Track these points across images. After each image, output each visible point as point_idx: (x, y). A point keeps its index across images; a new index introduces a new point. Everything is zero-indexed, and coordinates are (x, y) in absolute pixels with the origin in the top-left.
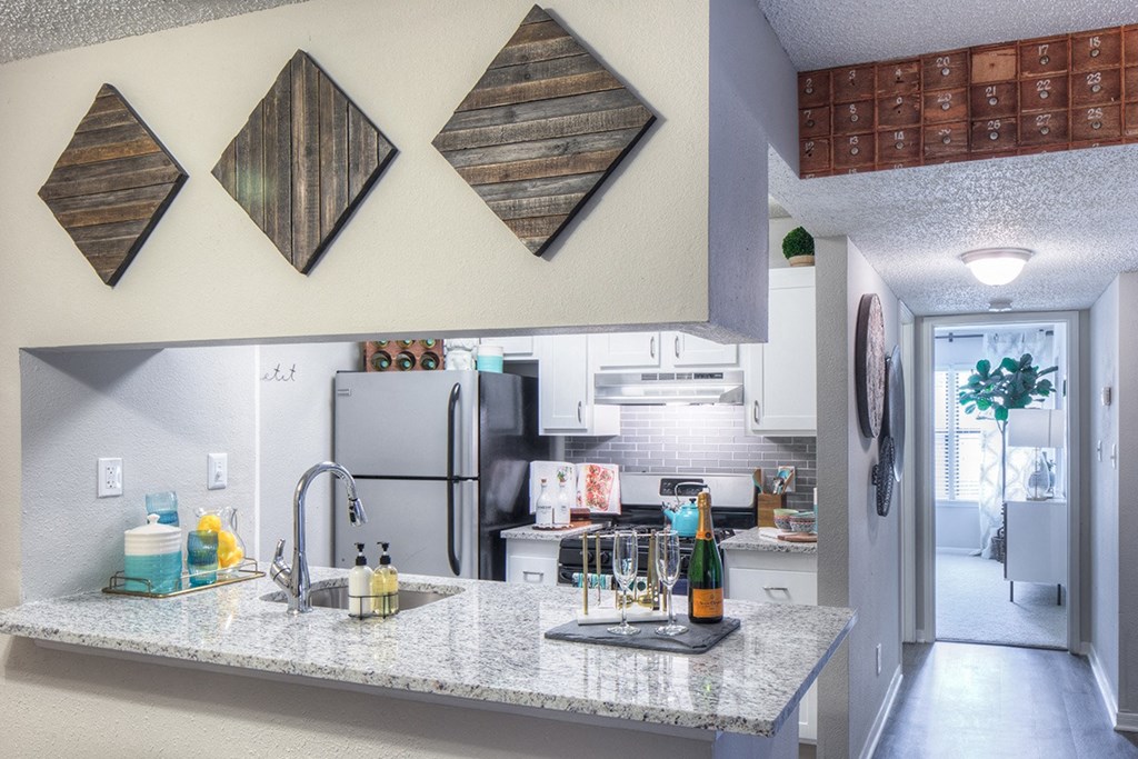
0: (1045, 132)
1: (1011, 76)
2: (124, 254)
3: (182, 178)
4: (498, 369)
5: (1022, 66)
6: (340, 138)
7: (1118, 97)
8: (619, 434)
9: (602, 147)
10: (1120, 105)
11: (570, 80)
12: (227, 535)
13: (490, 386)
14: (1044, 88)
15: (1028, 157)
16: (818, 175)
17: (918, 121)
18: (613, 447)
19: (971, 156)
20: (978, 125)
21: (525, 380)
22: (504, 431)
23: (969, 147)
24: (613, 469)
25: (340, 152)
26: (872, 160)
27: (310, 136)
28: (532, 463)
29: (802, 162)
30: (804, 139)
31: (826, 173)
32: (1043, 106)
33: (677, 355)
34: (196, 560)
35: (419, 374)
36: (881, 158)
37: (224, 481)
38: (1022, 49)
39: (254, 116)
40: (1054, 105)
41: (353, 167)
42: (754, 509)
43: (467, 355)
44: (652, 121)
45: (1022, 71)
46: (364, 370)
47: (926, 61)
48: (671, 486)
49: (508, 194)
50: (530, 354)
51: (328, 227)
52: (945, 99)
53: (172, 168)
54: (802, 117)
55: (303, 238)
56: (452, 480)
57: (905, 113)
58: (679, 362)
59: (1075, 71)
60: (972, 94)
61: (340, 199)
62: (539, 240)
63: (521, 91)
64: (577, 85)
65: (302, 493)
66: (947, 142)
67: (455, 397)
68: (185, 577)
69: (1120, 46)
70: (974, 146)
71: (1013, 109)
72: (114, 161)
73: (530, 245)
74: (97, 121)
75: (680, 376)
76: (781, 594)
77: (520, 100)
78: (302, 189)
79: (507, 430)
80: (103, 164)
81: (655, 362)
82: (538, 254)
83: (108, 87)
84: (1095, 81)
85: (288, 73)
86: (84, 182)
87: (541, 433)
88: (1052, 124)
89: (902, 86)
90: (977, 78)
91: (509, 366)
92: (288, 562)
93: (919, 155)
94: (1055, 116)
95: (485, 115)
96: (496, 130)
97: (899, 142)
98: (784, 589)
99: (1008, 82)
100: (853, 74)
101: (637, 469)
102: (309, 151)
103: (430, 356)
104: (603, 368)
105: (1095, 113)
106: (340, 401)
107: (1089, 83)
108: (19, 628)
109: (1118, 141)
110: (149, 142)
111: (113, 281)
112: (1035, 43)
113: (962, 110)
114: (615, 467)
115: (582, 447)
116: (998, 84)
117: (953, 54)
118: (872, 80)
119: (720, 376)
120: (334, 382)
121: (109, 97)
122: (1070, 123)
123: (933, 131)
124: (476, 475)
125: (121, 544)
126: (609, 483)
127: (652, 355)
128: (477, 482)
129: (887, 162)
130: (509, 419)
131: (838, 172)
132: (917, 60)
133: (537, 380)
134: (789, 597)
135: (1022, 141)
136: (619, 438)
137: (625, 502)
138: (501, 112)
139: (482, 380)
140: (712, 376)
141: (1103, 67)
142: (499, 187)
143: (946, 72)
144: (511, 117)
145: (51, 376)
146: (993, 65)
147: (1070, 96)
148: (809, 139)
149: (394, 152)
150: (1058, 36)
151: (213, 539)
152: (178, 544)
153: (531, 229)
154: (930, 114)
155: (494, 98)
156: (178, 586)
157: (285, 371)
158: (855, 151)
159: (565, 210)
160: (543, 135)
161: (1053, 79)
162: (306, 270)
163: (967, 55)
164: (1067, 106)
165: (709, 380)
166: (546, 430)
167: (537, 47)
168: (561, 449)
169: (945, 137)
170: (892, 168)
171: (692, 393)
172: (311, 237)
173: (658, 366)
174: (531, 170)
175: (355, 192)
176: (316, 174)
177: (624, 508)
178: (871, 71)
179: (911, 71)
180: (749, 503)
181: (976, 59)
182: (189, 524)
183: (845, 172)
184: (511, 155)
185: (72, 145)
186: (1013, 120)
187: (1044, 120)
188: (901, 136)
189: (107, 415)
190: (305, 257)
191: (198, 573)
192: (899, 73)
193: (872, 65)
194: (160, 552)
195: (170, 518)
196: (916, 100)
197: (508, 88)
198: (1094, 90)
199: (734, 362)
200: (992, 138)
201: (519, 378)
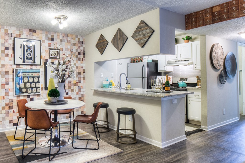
0: (225, 18)
1: (219, 10)
2: (103, 51)
3: (108, 43)
4: (151, 62)
5: (221, 8)
6: (122, 37)
7: (238, 10)
8: (172, 71)
9: (148, 35)
10: (239, 11)
11: (145, 28)
12: (113, 82)
13: (149, 64)
14: (225, 11)
15: (222, 22)
16: (188, 29)
17: (204, 19)
18: (172, 73)
19: (212, 23)
20: (214, 18)
21: (156, 63)
22: (152, 71)
23: (212, 22)
24: (171, 77)
25: (123, 39)
26: (197, 26)
27: (120, 37)
28: (157, 76)
29: (186, 28)
30: (186, 25)
31: (190, 29)
32: (225, 14)
33: (181, 57)
34: (110, 85)
35: (139, 63)
36: (198, 26)
37: (113, 77)
38: (221, 6)
39: (114, 36)
40: (227, 13)
41: (124, 40)
42: (197, 83)
43: (146, 60)
44: (154, 31)
45: (221, 9)
46: (131, 63)
47: (205, 10)
48: (182, 80)
49: (139, 41)
50: (156, 59)
51: (122, 47)
52: (208, 15)
53: (107, 42)
54: (186, 21)
55: (119, 48)
56: (143, 78)
57: (202, 18)
58: (181, 58)
59: (231, 7)
60: (213, 14)
61: (123, 44)
62: (142, 46)
63: (140, 30)
64: (146, 29)
65: (120, 76)
66: (209, 22)
67: (143, 66)
68: (109, 86)
69: (239, 2)
70: (213, 21)
71: (220, 15)
72: (102, 42)
73: (141, 47)
74: (100, 38)
75: (182, 61)
76: (198, 96)
77: (140, 31)
78: (119, 43)
79: (153, 71)
80: (101, 42)
81: (177, 59)
82: (142, 47)
83: (101, 34)
84: (234, 8)
85: (118, 31)
86: (99, 44)
87: (158, 71)
88: (226, 16)
89: (201, 14)
90: (213, 11)
91: (153, 61)
92: (119, 84)
93: (204, 24)
94: (227, 15)
95: (137, 33)
96: (138, 34)
97: (201, 23)
98: (198, 95)
99: (219, 11)
100: (193, 14)
101: (176, 77)
102: (120, 39)
103: (141, 61)
104: (168, 60)
105: (234, 13)
106: (128, 67)
107: (233, 9)
108: (95, 89)
109: (239, 17)
110: (105, 40)
111: (102, 54)
112: (223, 4)
113: (211, 16)
114: (172, 77)
115: (166, 73)
116: (217, 12)
117: (209, 8)
118: (196, 14)
119: (189, 60)
120: (127, 65)
121: (102, 35)
122: (230, 15)
123: (206, 21)
124: (147, 77)
125: (103, 83)
126: (170, 79)
127: (176, 58)
128: (147, 78)
129: (199, 26)
130: (153, 69)
131: (191, 29)
132: (204, 10)
133: (158, 63)
134: (199, 97)
135: (221, 19)
136: (173, 72)
137: (173, 82)
138: (138, 32)
139: (148, 63)
140: (187, 60)
141: (235, 6)
142: (138, 41)
143: (208, 11)
144: (139, 33)
145: (97, 65)
146: (216, 9)
147: (230, 11)
148: (187, 24)
149: (128, 38)
150: (227, 2)
151: (112, 83)
152: (108, 83)
153: (141, 45)
154: (206, 18)
155: (137, 31)
156: (108, 87)
157: (121, 64)
158: (194, 25)
159: (145, 42)
160: (142, 34)
161: (227, 9)
162: (120, 52)
163: (211, 8)
164: (229, 13)
165: (187, 61)
166: (159, 71)
167: (142, 25)
168: (163, 74)
169: (208, 21)
170: (200, 27)
171: (184, 63)
172: (120, 48)
173: (178, 59)
174: (141, 38)
175: (124, 43)
176: (121, 41)
177: (173, 83)
178: (196, 13)
179: (203, 12)
180: (196, 82)
181: (213, 8)
182: (109, 81)
183: (193, 28)
184: (139, 37)
185: (98, 41)
186: (220, 17)
187: (225, 16)
188: (201, 22)
189: (102, 69)
190: (119, 50)
191: (111, 86)
192: (201, 12)
193: (196, 12)
194: (106, 84)
195: (107, 80)
196: (204, 16)
197: (139, 30)
198: (234, 10)
199: (191, 57)
200: (216, 20)
201: (155, 63)
